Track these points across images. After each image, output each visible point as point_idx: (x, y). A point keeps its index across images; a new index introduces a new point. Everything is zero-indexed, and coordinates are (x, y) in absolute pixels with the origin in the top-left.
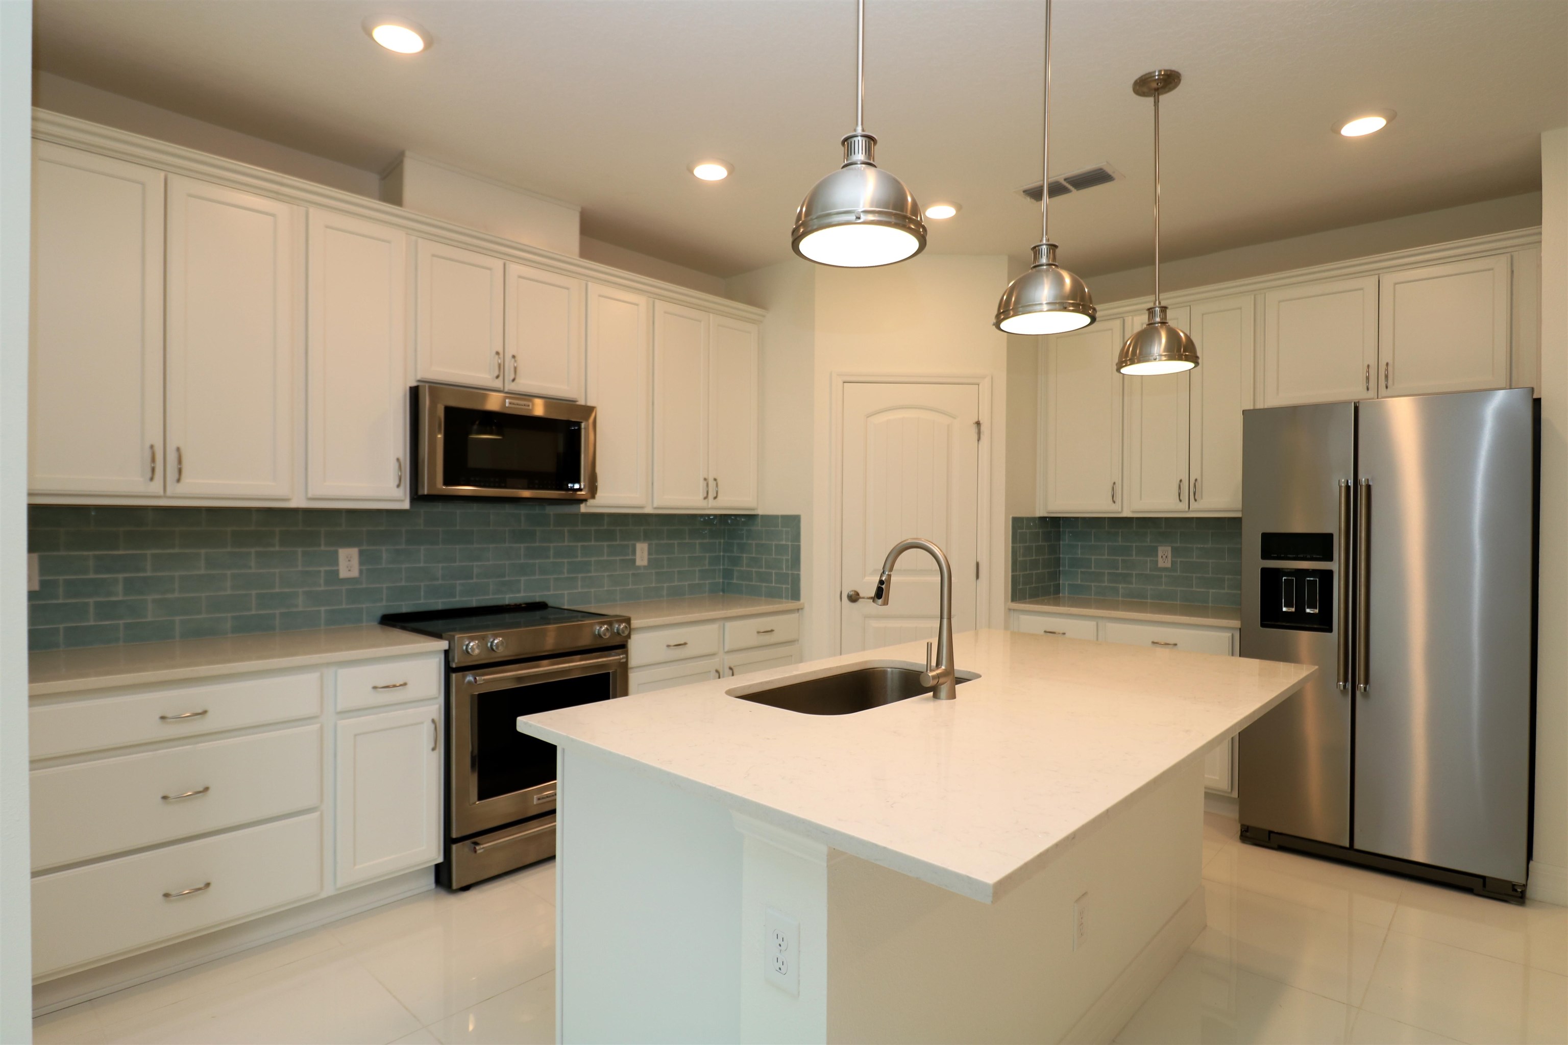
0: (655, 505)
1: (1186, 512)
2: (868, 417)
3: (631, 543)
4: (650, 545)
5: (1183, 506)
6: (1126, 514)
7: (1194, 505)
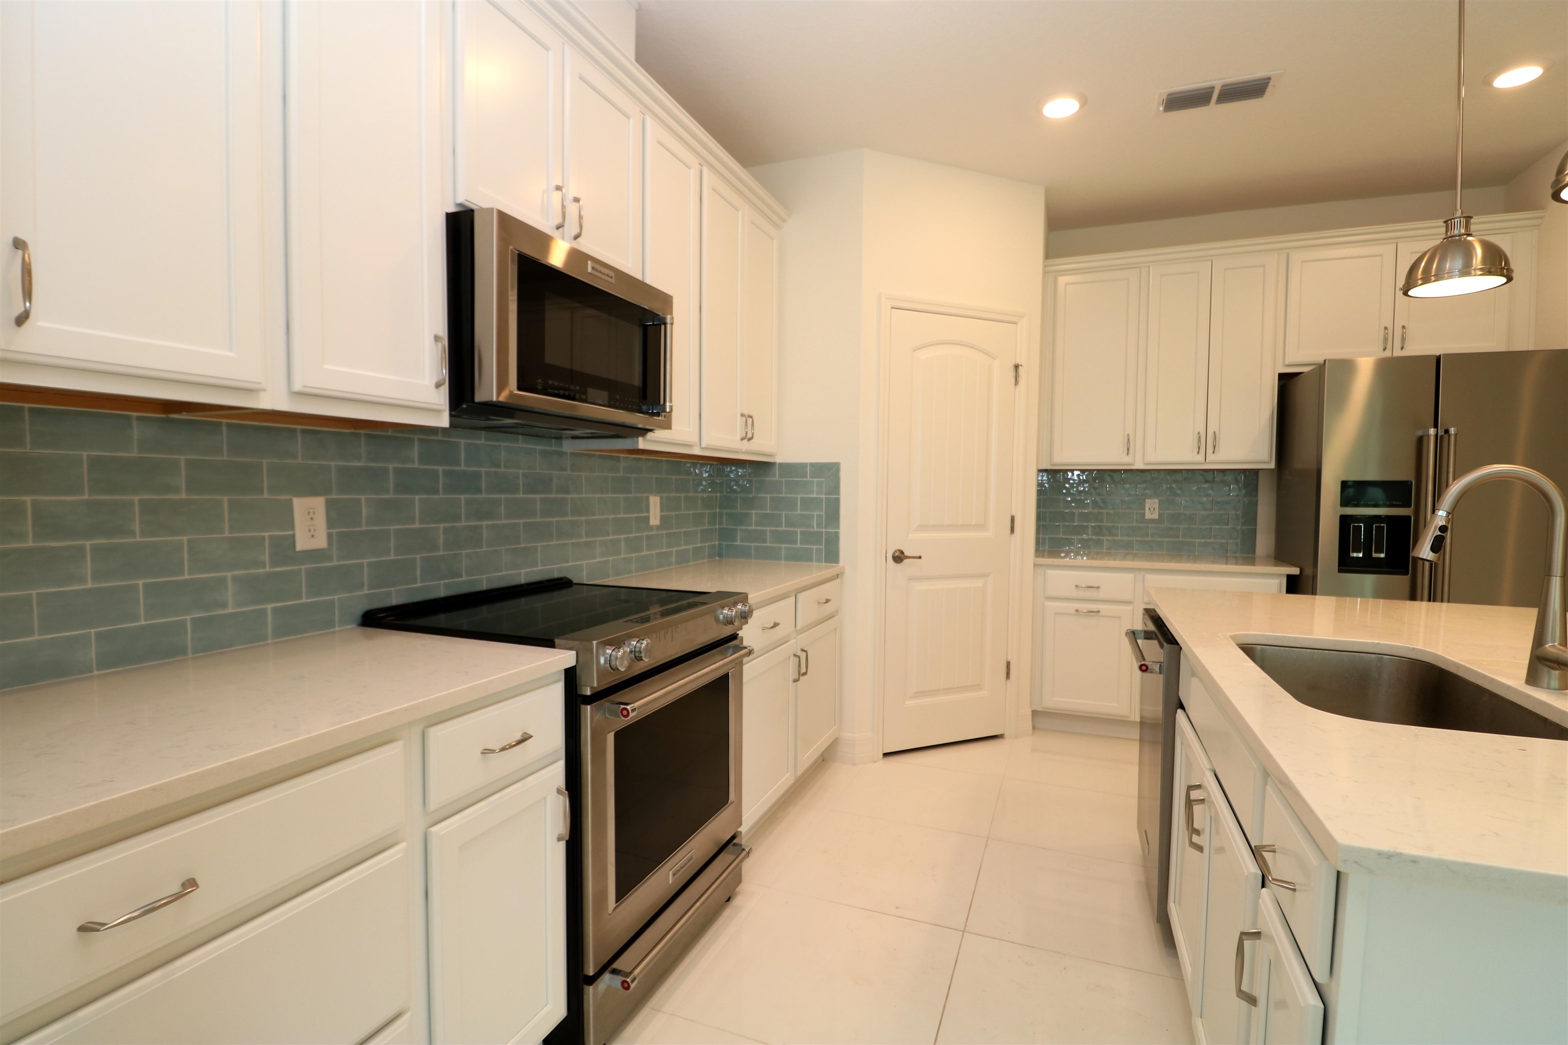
0: (703, 445)
1: (1202, 463)
2: (914, 351)
3: (644, 495)
4: (661, 498)
5: (1200, 458)
6: (1139, 465)
7: (1211, 456)
